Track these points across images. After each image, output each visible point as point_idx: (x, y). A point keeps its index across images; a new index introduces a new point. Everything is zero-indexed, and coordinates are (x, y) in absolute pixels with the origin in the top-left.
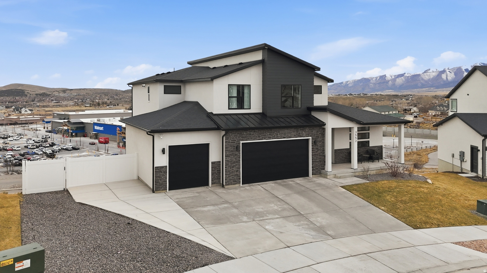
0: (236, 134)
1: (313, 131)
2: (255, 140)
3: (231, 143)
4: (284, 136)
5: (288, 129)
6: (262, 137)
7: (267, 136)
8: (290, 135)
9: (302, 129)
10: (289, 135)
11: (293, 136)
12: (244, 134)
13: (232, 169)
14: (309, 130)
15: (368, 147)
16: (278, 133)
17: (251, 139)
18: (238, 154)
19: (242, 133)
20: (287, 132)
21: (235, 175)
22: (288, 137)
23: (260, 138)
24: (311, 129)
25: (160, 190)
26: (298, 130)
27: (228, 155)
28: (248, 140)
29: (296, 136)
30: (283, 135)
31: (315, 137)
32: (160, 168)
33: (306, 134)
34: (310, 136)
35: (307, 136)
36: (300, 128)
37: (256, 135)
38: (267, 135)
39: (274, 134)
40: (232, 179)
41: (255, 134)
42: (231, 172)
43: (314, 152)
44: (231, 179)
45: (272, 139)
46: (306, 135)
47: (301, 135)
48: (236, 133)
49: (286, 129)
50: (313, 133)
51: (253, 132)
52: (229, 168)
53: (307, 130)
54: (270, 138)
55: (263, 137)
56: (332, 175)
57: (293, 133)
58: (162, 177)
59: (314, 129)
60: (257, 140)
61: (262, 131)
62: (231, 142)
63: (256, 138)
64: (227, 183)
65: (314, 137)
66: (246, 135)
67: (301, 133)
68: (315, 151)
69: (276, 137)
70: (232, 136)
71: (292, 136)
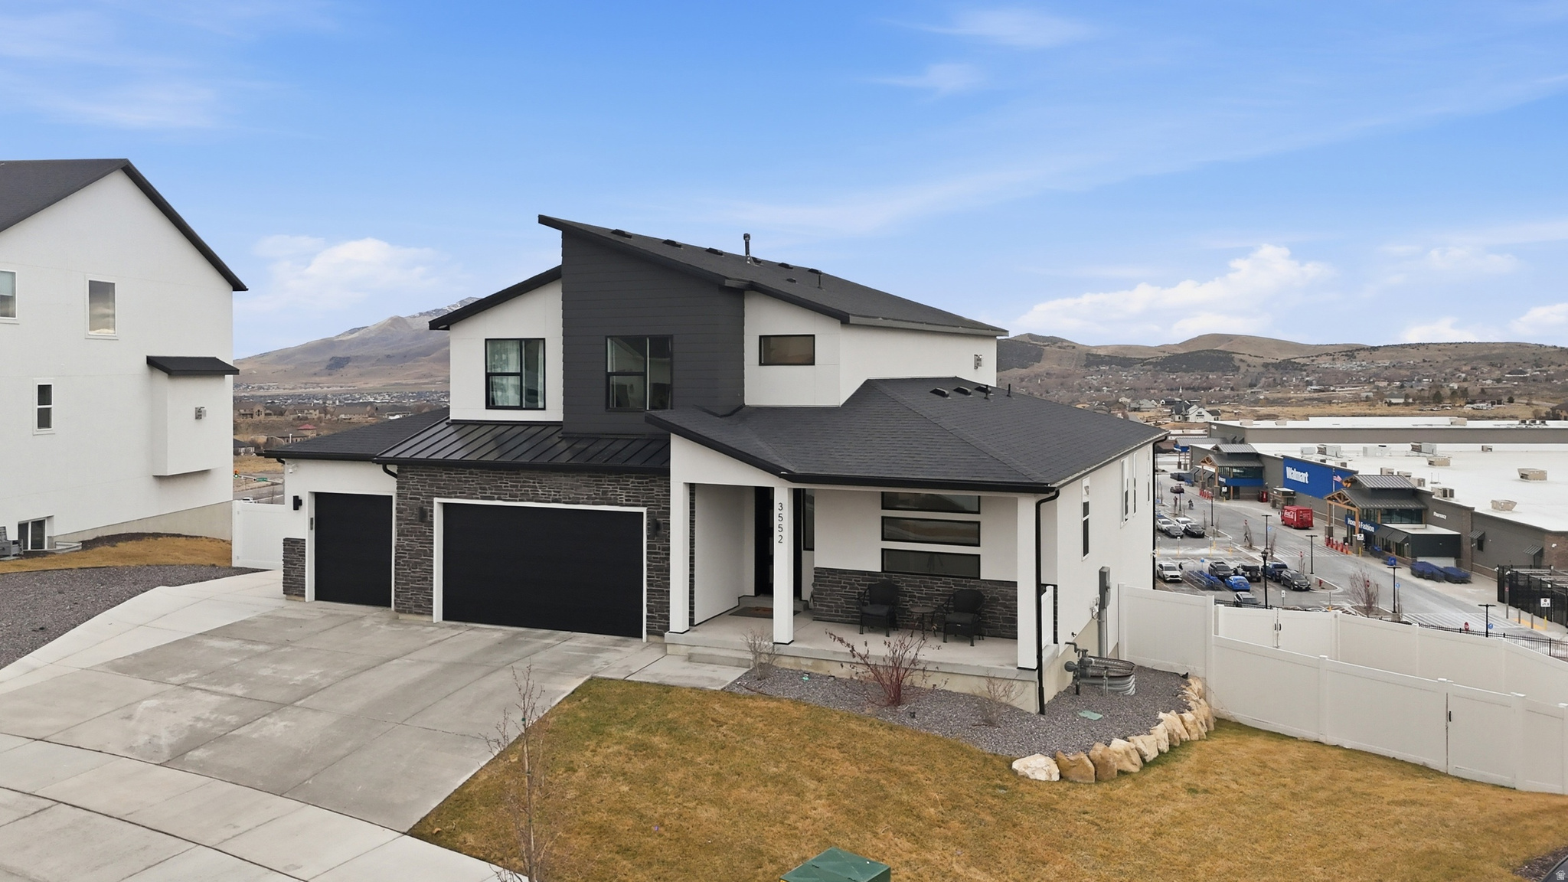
0: (422, 476)
1: (653, 490)
2: (472, 498)
3: (411, 499)
4: (554, 495)
5: (569, 476)
6: (491, 493)
7: (504, 490)
8: (575, 494)
9: (613, 477)
10: (572, 493)
11: (583, 498)
12: (444, 478)
13: (413, 572)
14: (638, 483)
15: (972, 583)
16: (537, 485)
17: (460, 493)
18: (428, 534)
19: (438, 474)
20: (565, 485)
21: (420, 588)
22: (567, 500)
23: (486, 493)
24: (646, 483)
25: (292, 594)
26: (601, 481)
27: (403, 530)
28: (453, 495)
29: (593, 499)
30: (553, 493)
31: (661, 510)
32: (292, 542)
33: (626, 496)
34: (644, 506)
35: (631, 502)
36: (606, 475)
37: (476, 484)
38: (505, 487)
39: (525, 487)
40: (411, 598)
41: (473, 481)
42: (410, 580)
43: (654, 558)
44: (407, 598)
45: (520, 501)
46: (626, 500)
47: (613, 497)
48: (424, 474)
49: (563, 474)
50: (653, 497)
51: (467, 475)
52: (406, 567)
53: (632, 482)
54: (514, 497)
55: (493, 491)
56: (686, 647)
57: (584, 490)
58: (296, 565)
59: (655, 481)
60: (478, 498)
61: (491, 475)
62: (409, 496)
63: (474, 494)
64: (401, 606)
65: (656, 511)
66: (448, 480)
67: (610, 491)
68: (659, 556)
69: (532, 496)
70: (413, 479)
71: (581, 497)
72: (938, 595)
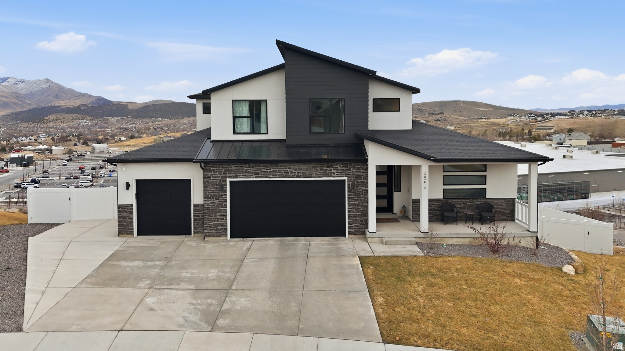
0: (220, 168)
1: (351, 169)
2: (250, 178)
3: (212, 180)
4: (297, 174)
5: (306, 165)
6: (261, 175)
7: (269, 173)
8: (309, 173)
9: (330, 164)
10: (307, 172)
11: (314, 175)
12: (233, 168)
13: (215, 216)
14: (342, 166)
16: (288, 170)
17: (243, 175)
18: (223, 197)
19: (230, 167)
20: (303, 169)
21: (219, 224)
22: (305, 176)
23: (258, 175)
24: (347, 166)
25: (125, 234)
26: (323, 166)
27: (208, 196)
28: (239, 177)
29: (319, 175)
30: (297, 173)
31: (355, 178)
32: (124, 207)
33: (337, 173)
34: (345, 177)
35: (339, 175)
36: (326, 164)
37: (252, 171)
38: (269, 171)
39: (281, 171)
40: (214, 229)
41: (250, 169)
42: (213, 220)
43: (351, 200)
44: (212, 229)
45: (278, 177)
46: (336, 175)
47: (329, 173)
48: (220, 167)
49: (302, 164)
50: (350, 173)
51: (247, 167)
52: (210, 214)
53: (340, 166)
54: (275, 176)
55: (263, 174)
56: (377, 238)
57: (314, 171)
58: (127, 218)
59: (352, 165)
60: (254, 178)
61: (261, 166)
62: (211, 178)
63: (251, 176)
64: (207, 233)
65: (352, 178)
66: (235, 170)
67: (328, 171)
68: (354, 199)
69: (285, 175)
70: (214, 170)
71: (312, 174)
72: (468, 206)
